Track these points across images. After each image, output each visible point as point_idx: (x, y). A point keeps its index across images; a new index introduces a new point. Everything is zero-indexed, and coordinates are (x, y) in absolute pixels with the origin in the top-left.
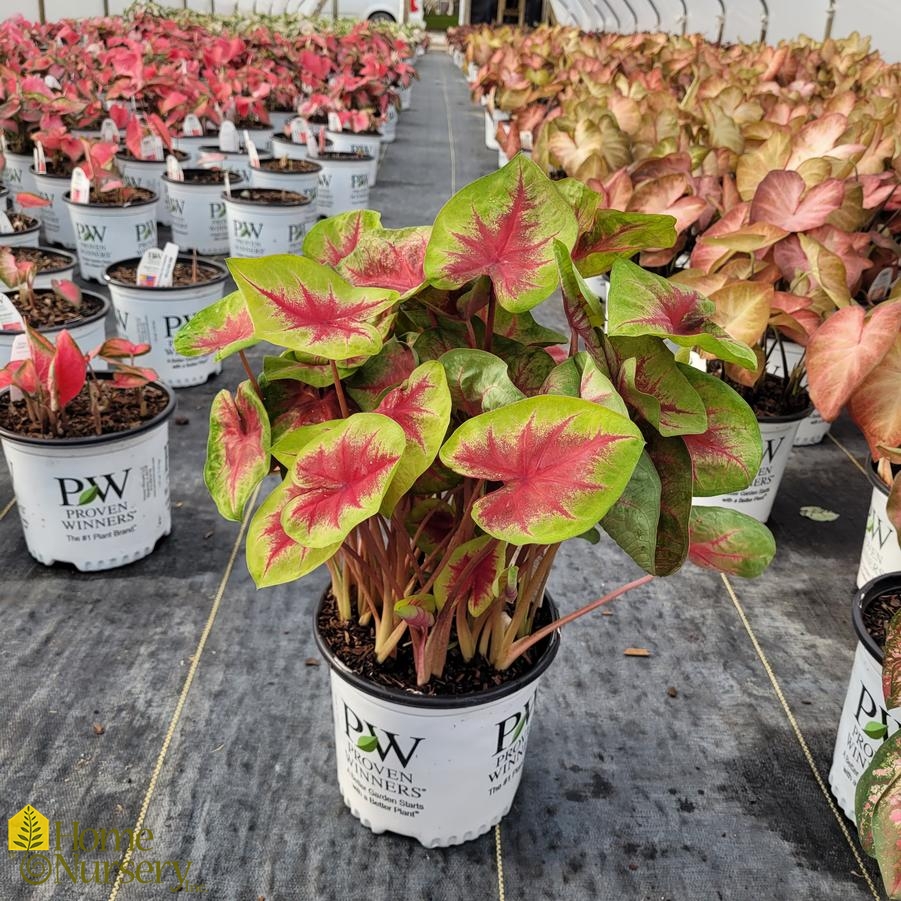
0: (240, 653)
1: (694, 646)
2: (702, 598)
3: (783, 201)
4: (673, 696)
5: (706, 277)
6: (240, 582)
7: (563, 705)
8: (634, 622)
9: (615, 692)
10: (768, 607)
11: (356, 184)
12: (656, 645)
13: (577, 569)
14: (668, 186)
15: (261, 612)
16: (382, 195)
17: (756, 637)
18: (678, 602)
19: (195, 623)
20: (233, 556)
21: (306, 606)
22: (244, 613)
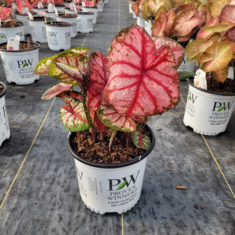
0: (25, 190)
1: (203, 184)
2: (204, 162)
3: (230, 16)
4: (196, 208)
5: (205, 41)
6: (31, 158)
7: (152, 214)
8: (180, 173)
9: (173, 206)
10: (230, 166)
11: (89, 22)
12: (188, 184)
13: (157, 151)
14: (188, 13)
15: (37, 171)
16: (98, 26)
17: (227, 180)
18: (196, 164)
19: (11, 176)
20: (31, 147)
21: (54, 168)
22: (31, 172)
